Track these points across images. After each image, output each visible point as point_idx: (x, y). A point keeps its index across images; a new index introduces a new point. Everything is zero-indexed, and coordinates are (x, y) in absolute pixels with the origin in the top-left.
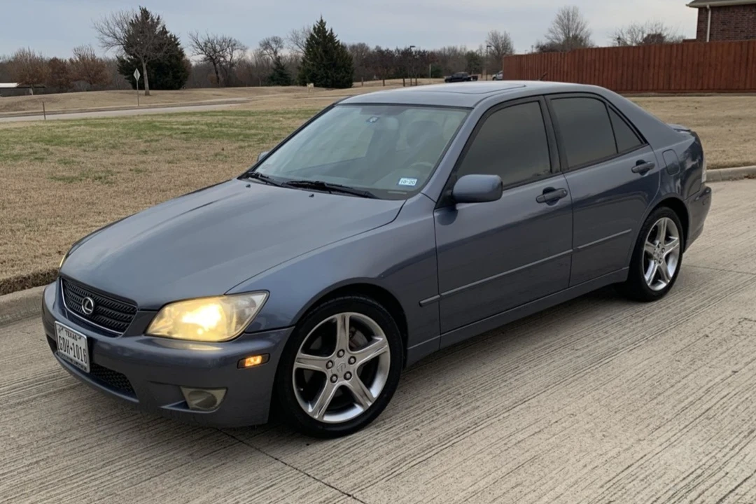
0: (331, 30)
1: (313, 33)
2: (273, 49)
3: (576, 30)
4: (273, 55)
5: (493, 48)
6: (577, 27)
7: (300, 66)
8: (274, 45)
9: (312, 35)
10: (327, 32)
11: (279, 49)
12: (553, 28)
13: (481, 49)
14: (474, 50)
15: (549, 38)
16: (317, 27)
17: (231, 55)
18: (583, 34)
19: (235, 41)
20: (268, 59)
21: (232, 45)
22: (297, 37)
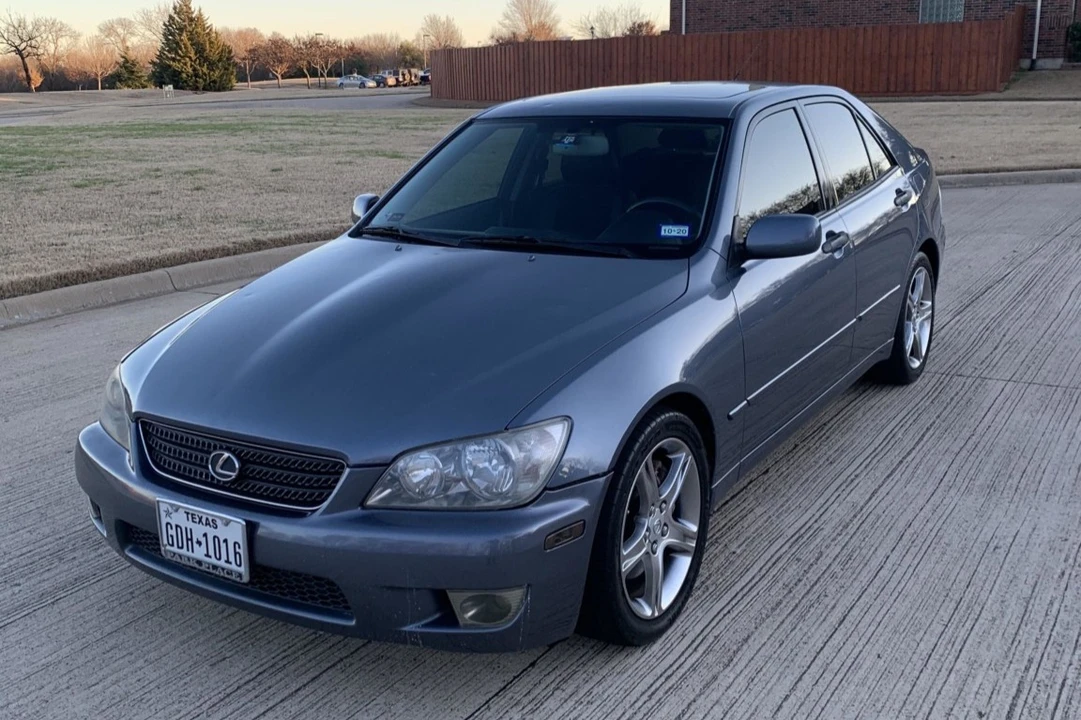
0: (200, 10)
1: (172, 14)
2: (119, 36)
3: (540, 16)
4: (119, 45)
5: (433, 38)
6: (541, 11)
7: (155, 60)
8: (120, 30)
9: (171, 17)
10: (192, 13)
11: (129, 35)
12: (510, 13)
13: (418, 39)
14: (410, 41)
15: (505, 26)
16: (178, 6)
17: (55, 43)
18: (549, 22)
19: (61, 24)
20: (113, 51)
21: (57, 30)
22: (149, 20)
